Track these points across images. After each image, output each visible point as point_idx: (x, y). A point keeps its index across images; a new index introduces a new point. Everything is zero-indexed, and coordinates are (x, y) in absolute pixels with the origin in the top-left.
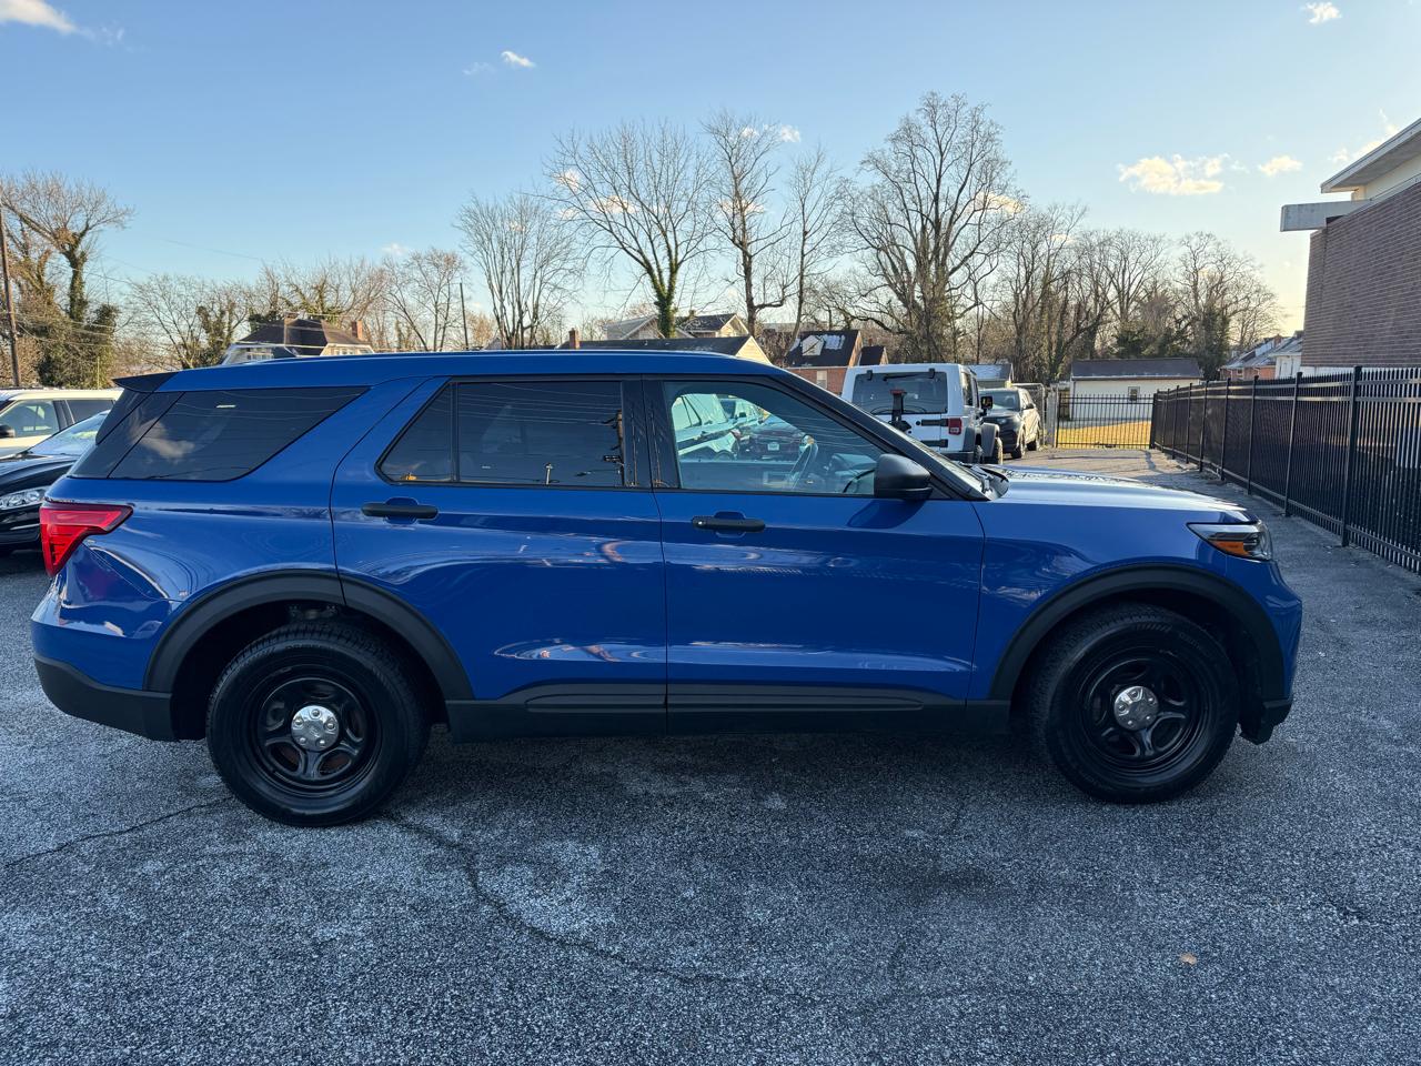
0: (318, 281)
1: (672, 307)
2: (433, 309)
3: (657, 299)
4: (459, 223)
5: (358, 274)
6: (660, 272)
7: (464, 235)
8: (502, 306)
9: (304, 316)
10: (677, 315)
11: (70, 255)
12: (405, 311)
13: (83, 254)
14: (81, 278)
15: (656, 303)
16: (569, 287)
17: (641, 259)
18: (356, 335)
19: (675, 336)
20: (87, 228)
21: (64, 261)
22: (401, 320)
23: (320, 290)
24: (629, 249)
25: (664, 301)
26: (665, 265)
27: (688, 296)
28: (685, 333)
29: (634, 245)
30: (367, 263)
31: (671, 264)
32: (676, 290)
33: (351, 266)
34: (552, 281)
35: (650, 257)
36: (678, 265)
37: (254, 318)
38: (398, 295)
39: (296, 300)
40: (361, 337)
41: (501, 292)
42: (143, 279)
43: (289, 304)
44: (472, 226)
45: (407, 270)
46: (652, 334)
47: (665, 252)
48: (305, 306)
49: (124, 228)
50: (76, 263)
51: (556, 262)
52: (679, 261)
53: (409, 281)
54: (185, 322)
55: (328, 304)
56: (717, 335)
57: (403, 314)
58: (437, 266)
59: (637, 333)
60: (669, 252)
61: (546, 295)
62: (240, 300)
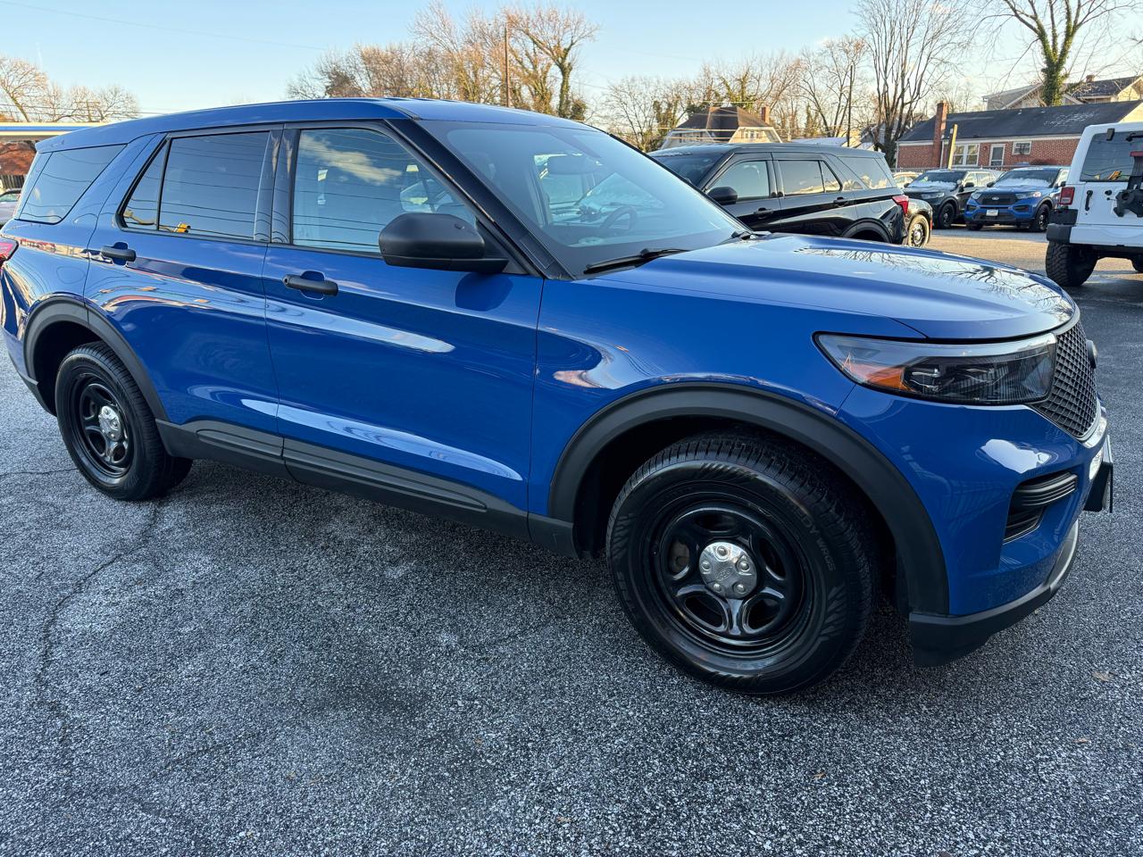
0: (743, 74)
1: (1062, 73)
2: (838, 92)
3: (1045, 66)
4: (856, 9)
5: (777, 65)
6: (1055, 37)
7: (858, 19)
8: (886, 84)
9: (726, 104)
10: (1067, 81)
11: (561, 66)
12: (814, 96)
13: (569, 64)
14: (567, 83)
15: (1043, 70)
16: (953, 60)
17: (1035, 25)
18: (764, 119)
19: (1062, 102)
20: (572, 44)
21: (558, 69)
22: (811, 104)
23: (743, 82)
24: (1023, 17)
25: (1053, 67)
26: (1061, 29)
27: (1082, 59)
28: (1074, 100)
29: (1029, 11)
30: (786, 54)
31: (1068, 28)
32: (1069, 54)
33: (772, 59)
34: (939, 56)
35: (1046, 23)
36: (1077, 26)
37: (691, 109)
38: (810, 81)
39: (723, 92)
40: (767, 121)
41: (885, 72)
42: (617, 83)
43: (717, 95)
44: (866, 10)
45: (820, 58)
46: (1035, 103)
47: (1064, 15)
48: (729, 95)
49: (594, 40)
50: (565, 71)
51: (946, 37)
52: (1079, 22)
53: (821, 68)
54: (642, 114)
55: (747, 93)
56: (1113, 100)
57: (813, 99)
58: (847, 52)
59: (1020, 102)
60: (1069, 14)
61: (931, 70)
62: (684, 94)
